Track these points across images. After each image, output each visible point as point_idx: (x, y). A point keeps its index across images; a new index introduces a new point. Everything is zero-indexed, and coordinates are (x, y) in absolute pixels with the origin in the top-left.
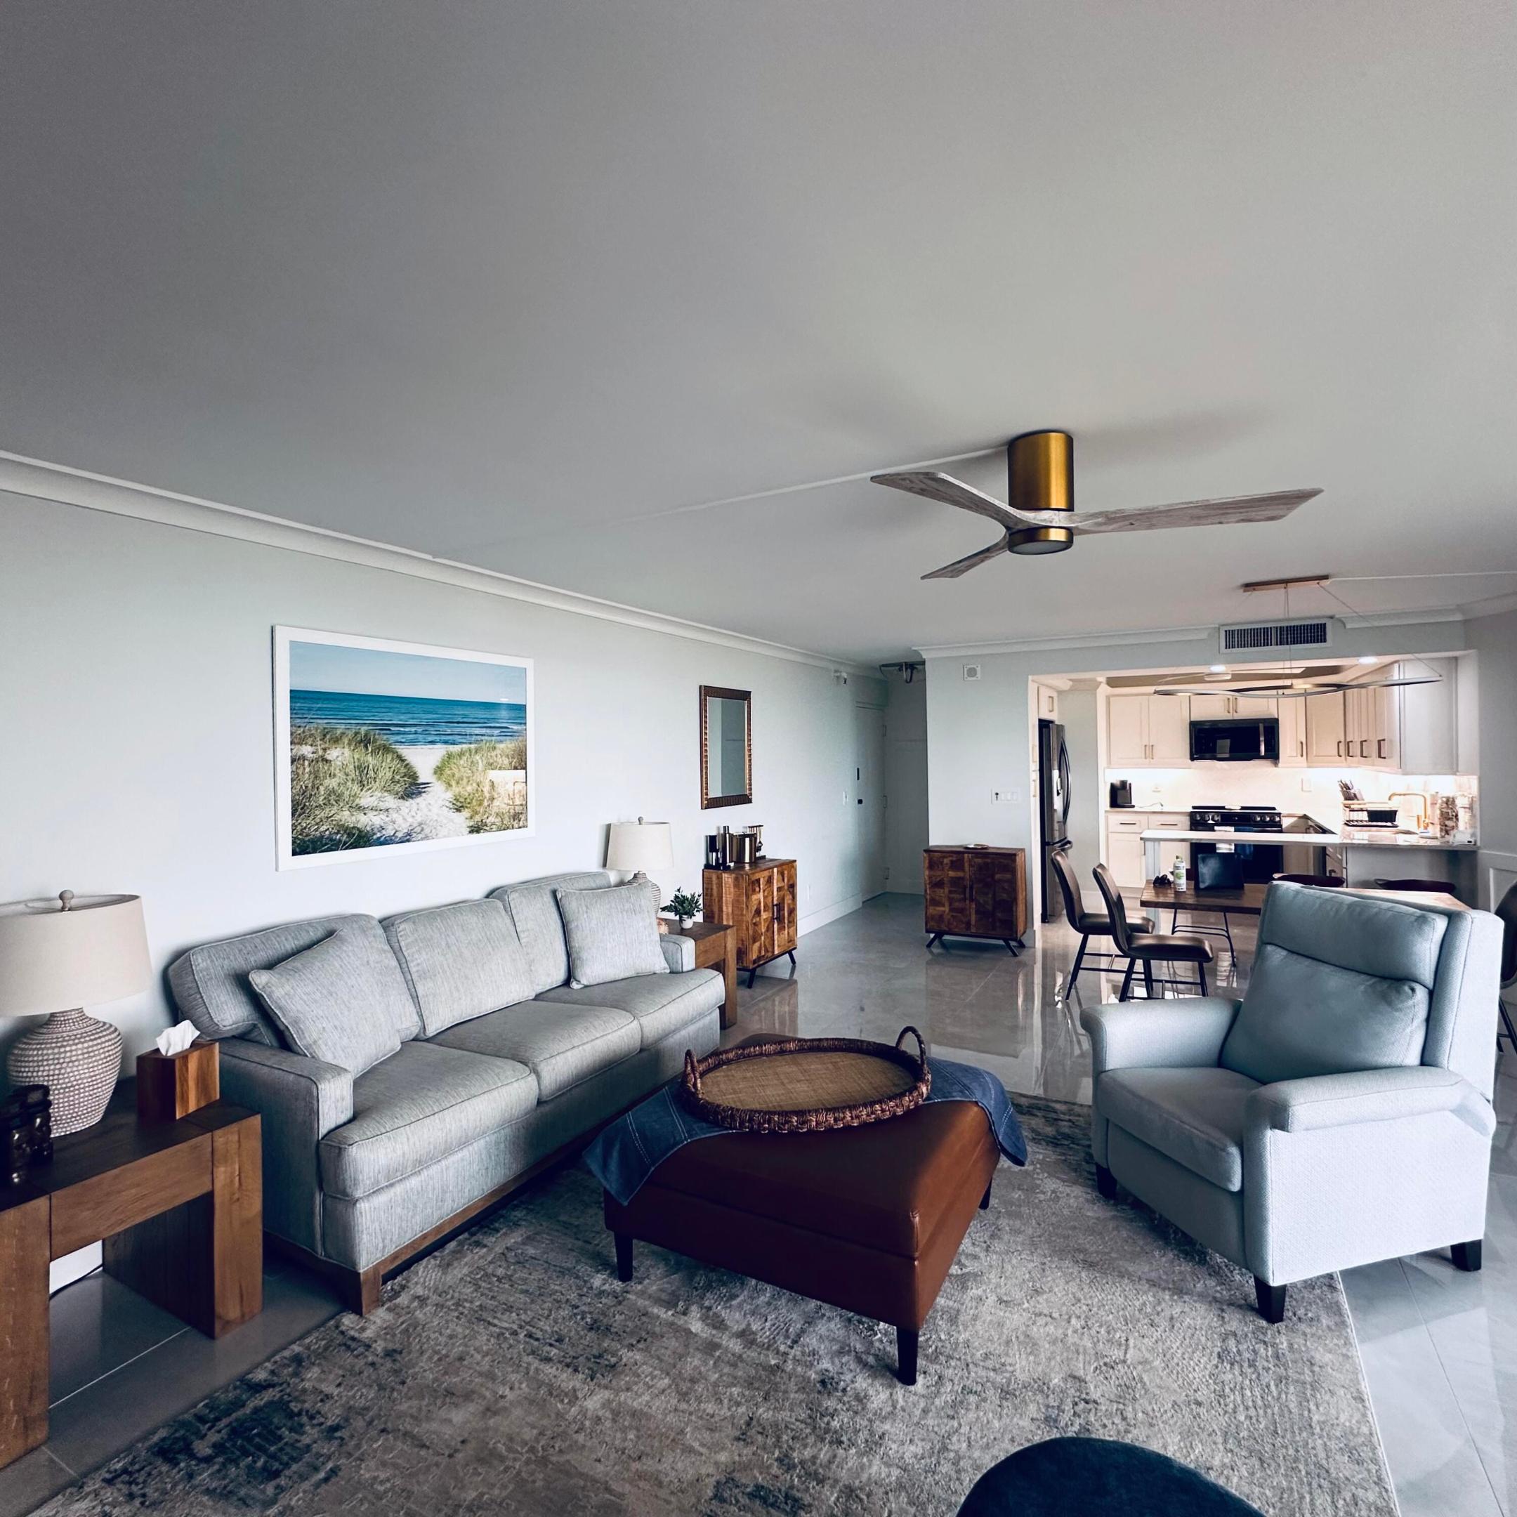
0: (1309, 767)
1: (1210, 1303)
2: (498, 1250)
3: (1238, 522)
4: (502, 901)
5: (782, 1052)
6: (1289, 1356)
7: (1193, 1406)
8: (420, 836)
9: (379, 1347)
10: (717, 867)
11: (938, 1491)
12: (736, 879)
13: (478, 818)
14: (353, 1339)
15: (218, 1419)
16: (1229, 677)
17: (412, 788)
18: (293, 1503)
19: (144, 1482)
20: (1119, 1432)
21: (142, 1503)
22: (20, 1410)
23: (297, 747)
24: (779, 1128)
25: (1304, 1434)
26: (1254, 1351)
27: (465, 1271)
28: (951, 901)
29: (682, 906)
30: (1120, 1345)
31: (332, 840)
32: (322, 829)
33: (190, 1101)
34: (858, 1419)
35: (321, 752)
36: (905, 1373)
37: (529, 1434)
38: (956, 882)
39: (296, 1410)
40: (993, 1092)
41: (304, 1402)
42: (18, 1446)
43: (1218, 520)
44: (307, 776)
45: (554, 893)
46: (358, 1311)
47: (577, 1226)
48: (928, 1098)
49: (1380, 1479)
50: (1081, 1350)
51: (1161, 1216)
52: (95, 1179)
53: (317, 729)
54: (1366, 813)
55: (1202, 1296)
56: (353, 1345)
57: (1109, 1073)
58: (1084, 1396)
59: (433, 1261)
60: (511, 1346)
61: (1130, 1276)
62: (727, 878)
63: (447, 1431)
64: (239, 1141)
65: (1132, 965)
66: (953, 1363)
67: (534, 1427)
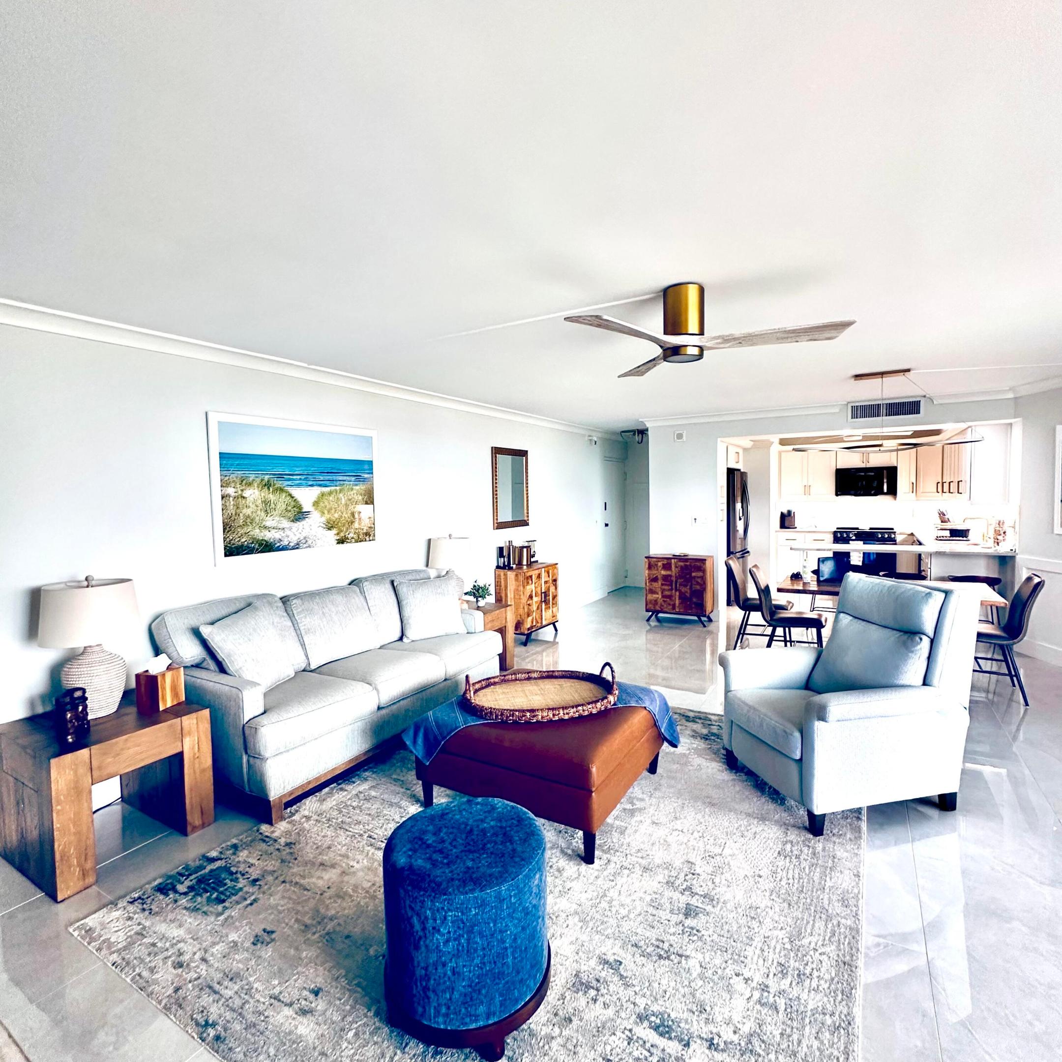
0: (917, 500)
1: (781, 826)
2: (354, 792)
3: (808, 341)
4: (359, 587)
5: (529, 679)
6: (821, 853)
7: (756, 877)
8: (305, 546)
9: (282, 841)
10: (504, 568)
11: (598, 916)
12: (517, 575)
13: (342, 534)
14: (267, 837)
15: (190, 875)
16: (860, 438)
17: (299, 515)
18: (233, 914)
19: (151, 903)
20: (709, 889)
21: (150, 913)
22: (79, 864)
23: (225, 488)
24: (519, 720)
25: (819, 892)
26: (801, 850)
27: (334, 803)
28: (663, 591)
29: (478, 592)
30: (720, 846)
31: (249, 547)
32: (243, 540)
33: (167, 701)
34: (557, 880)
35: (240, 492)
36: (588, 857)
37: (367, 885)
38: (666, 578)
39: (234, 871)
40: (658, 702)
41: (239, 867)
42: (81, 885)
43: (795, 340)
44: (232, 507)
45: (392, 582)
46: (270, 823)
47: (402, 781)
48: (615, 704)
49: (857, 914)
50: (696, 849)
51: (762, 780)
52: (114, 741)
53: (237, 477)
54: (948, 531)
55: (777, 822)
56: (267, 839)
57: (733, 692)
58: (692, 871)
59: (315, 798)
60: (359, 842)
61: (736, 811)
62: (511, 575)
63: (320, 883)
64: (197, 723)
65: (774, 631)
66: (618, 854)
67: (369, 881)
